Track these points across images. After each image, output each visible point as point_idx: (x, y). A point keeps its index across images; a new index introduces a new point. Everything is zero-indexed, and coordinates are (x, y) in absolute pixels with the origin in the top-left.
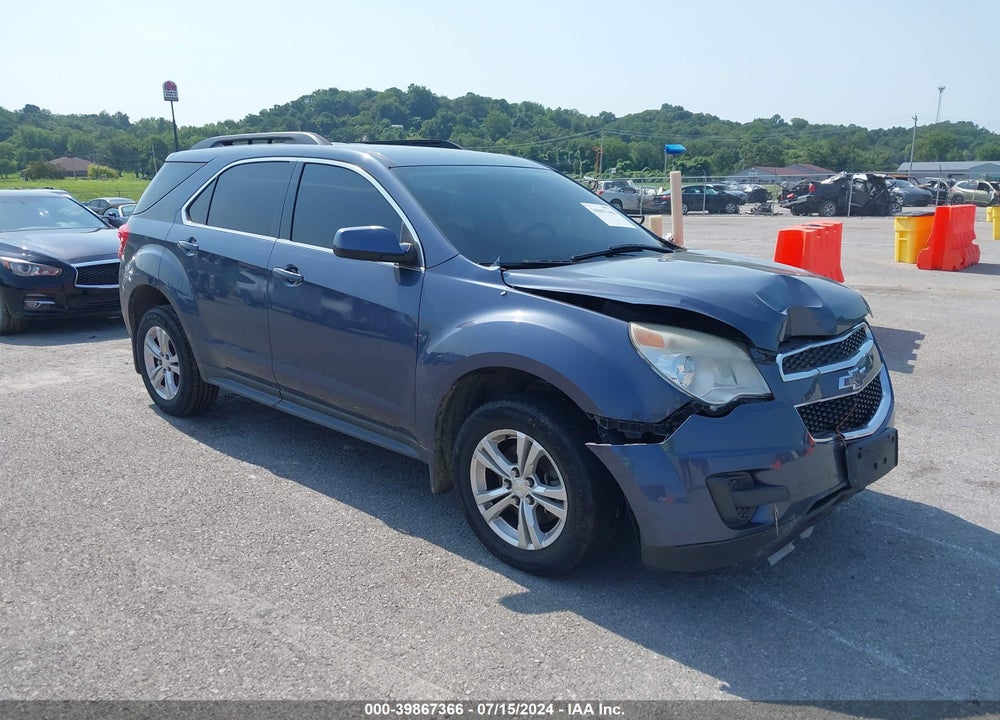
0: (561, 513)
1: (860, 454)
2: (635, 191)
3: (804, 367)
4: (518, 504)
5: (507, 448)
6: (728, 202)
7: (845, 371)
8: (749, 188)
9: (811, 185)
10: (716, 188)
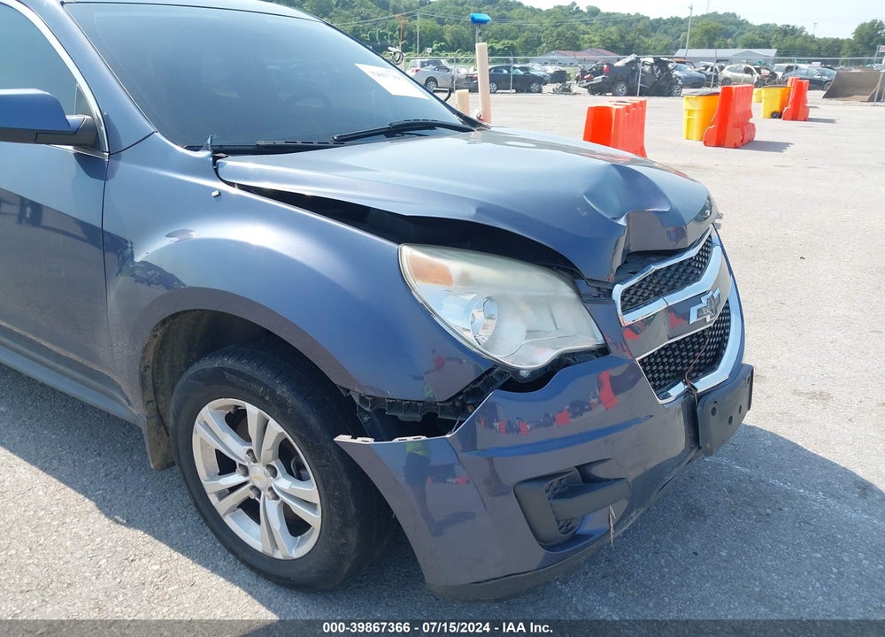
0: (314, 518)
1: (714, 408)
2: (448, 70)
3: (648, 298)
4: (259, 497)
5: (236, 421)
6: (533, 82)
7: (696, 299)
8: (551, 69)
9: (605, 66)
10: (521, 69)
